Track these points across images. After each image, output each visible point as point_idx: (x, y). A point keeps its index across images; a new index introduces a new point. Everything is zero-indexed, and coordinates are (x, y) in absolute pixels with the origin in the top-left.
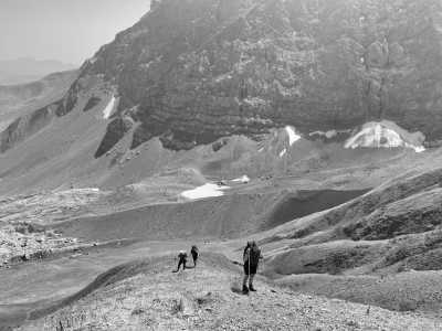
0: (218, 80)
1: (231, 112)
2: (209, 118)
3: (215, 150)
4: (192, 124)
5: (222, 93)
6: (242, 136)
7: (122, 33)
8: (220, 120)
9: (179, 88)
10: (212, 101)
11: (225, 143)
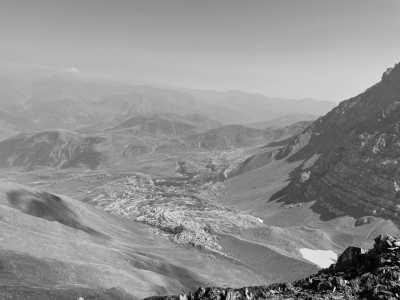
0: (384, 163)
1: (386, 195)
2: (365, 194)
3: (356, 225)
4: (349, 195)
5: (385, 176)
6: (389, 221)
7: (345, 102)
8: (374, 199)
9: (351, 161)
10: (373, 180)
11: (368, 222)
